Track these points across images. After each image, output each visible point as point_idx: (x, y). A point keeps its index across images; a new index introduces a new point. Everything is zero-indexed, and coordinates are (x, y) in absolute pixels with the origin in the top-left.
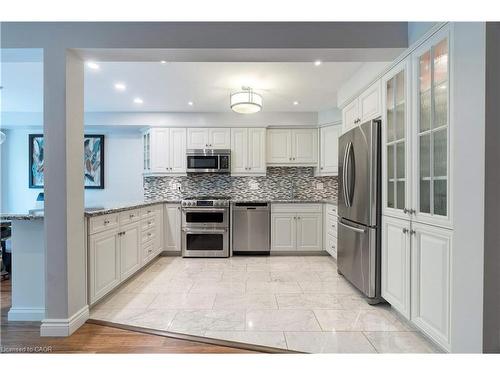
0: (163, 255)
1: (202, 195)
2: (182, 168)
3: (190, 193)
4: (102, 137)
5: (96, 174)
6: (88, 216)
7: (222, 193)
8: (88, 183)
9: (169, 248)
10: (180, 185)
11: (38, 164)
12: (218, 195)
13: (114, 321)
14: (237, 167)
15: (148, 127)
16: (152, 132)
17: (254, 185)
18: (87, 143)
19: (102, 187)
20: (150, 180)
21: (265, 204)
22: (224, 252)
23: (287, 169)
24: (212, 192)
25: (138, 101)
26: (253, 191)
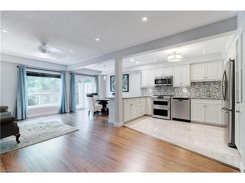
0: (145, 115)
1: (161, 95)
2: (153, 84)
3: (156, 94)
4: (128, 75)
5: (126, 87)
6: (123, 99)
7: (170, 94)
8: (124, 90)
9: (147, 113)
10: (153, 91)
11: (112, 84)
12: (168, 95)
13: (129, 127)
14: (176, 83)
15: (141, 70)
16: (143, 72)
17: (185, 91)
18: (124, 77)
19: (128, 91)
20: (142, 89)
21: (188, 99)
22: (168, 117)
23: (204, 83)
24: (165, 94)
25: (137, 63)
26: (185, 93)
